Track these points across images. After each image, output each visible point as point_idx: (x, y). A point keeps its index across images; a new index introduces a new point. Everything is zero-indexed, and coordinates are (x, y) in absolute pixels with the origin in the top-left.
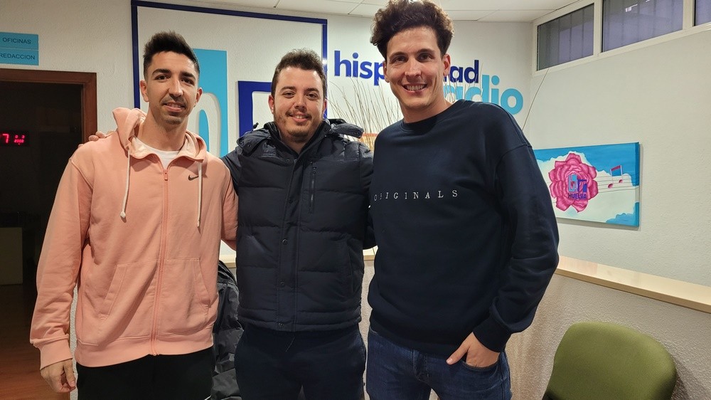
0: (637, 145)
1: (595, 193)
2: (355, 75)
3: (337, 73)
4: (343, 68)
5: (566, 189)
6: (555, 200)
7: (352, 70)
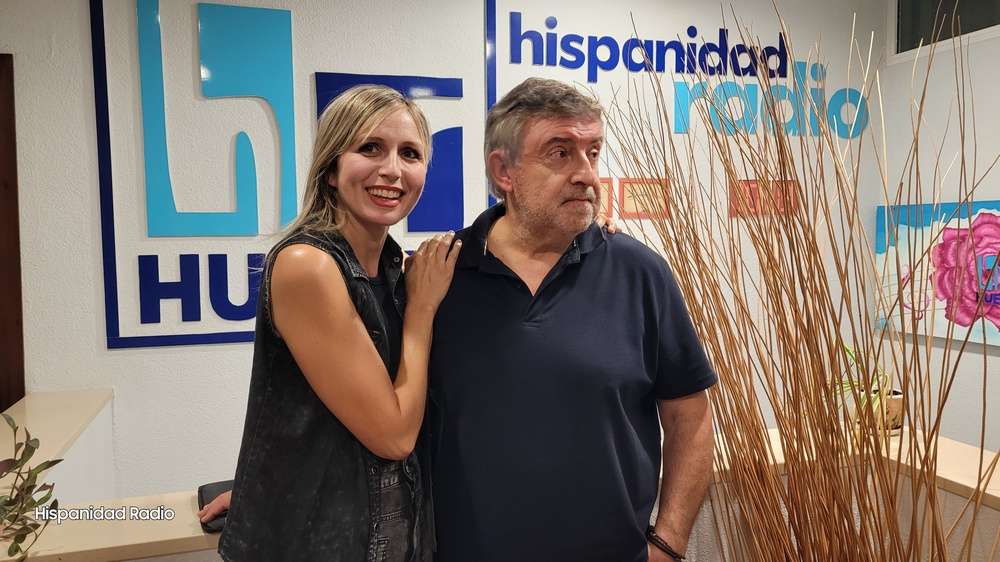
2: (552, 62)
3: (516, 58)
4: (527, 46)
5: (970, 283)
6: (944, 304)
7: (545, 51)
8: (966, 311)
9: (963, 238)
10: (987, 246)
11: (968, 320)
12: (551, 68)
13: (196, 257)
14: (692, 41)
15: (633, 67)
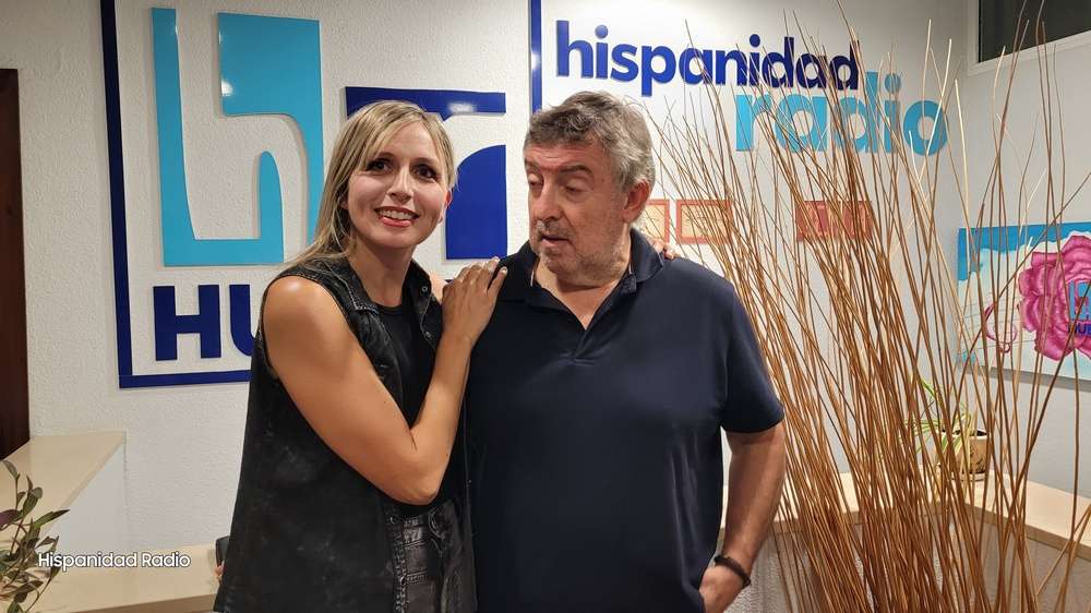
2: (602, 74)
3: (563, 70)
4: (575, 58)
5: (1062, 312)
6: (1033, 335)
7: (595, 62)
8: (1058, 342)
9: (1053, 263)
10: (1080, 272)
11: (1059, 353)
12: (601, 81)
13: (216, 288)
14: (755, 50)
15: (691, 79)
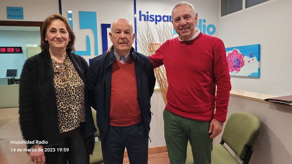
0: (259, 45)
1: (243, 65)
2: (148, 20)
4: (143, 17)
5: (232, 64)
7: (146, 18)
9: (231, 55)
10: (235, 56)
11: (232, 71)
12: (148, 22)
15: (164, 21)
